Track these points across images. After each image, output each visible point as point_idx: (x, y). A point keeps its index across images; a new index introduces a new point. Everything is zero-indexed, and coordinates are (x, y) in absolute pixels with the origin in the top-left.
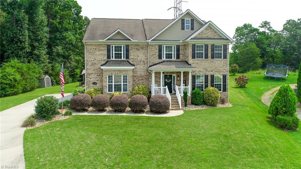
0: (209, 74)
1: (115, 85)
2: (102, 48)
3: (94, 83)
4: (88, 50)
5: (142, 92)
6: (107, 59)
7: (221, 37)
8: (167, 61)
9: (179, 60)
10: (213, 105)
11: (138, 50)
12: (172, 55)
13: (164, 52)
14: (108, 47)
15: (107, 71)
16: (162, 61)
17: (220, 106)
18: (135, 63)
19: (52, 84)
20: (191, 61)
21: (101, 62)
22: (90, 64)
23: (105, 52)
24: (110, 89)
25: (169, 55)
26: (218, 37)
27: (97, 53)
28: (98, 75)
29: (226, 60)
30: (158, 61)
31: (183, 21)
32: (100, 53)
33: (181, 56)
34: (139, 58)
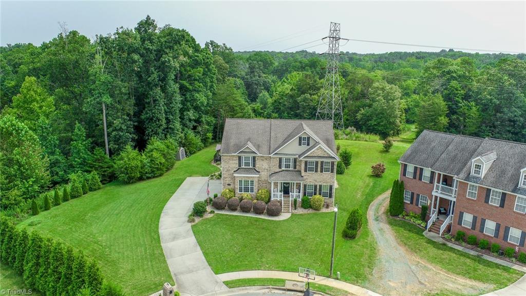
0: (318, 184)
1: (244, 187)
2: (235, 158)
3: (229, 185)
4: (224, 159)
6: (239, 167)
7: (330, 155)
8: (286, 171)
9: (296, 170)
10: (317, 209)
11: (263, 160)
12: (290, 165)
13: (284, 163)
14: (240, 158)
15: (237, 177)
16: (282, 170)
17: (324, 210)
18: (260, 171)
19: (187, 155)
20: (303, 173)
21: (234, 169)
22: (226, 170)
23: (237, 162)
24: (241, 190)
25: (287, 165)
26: (327, 156)
27: (231, 162)
28: (232, 178)
29: (332, 174)
30: (278, 170)
31: (300, 138)
32: (233, 162)
33: (297, 167)
34: (263, 167)
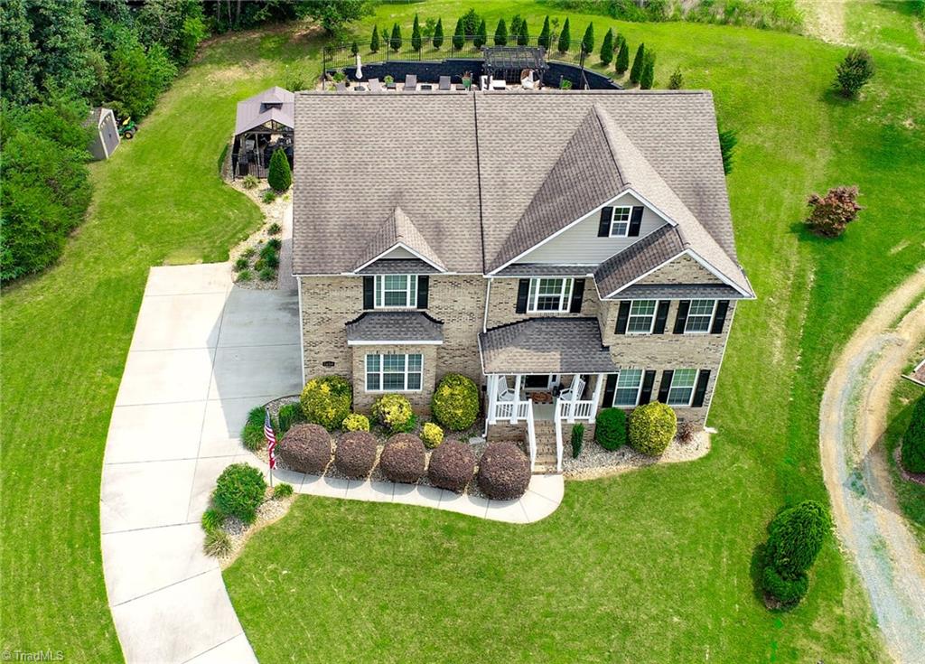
0: (660, 368)
1: (386, 375)
2: (349, 284)
3: (328, 364)
4: (309, 287)
5: (461, 411)
6: (364, 309)
7: (717, 279)
8: (542, 319)
9: (579, 315)
11: (455, 285)
12: (557, 299)
13: (535, 296)
14: (369, 280)
15: (361, 346)
16: (528, 318)
18: (444, 318)
20: (609, 338)
21: (345, 315)
22: (315, 320)
23: (359, 293)
24: (373, 385)
25: (549, 299)
26: (706, 282)
27: (335, 294)
28: (339, 345)
29: (717, 335)
30: (514, 317)
31: (606, 214)
32: (344, 293)
33: (585, 306)
34: (457, 307)
